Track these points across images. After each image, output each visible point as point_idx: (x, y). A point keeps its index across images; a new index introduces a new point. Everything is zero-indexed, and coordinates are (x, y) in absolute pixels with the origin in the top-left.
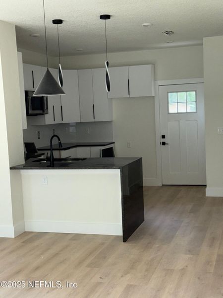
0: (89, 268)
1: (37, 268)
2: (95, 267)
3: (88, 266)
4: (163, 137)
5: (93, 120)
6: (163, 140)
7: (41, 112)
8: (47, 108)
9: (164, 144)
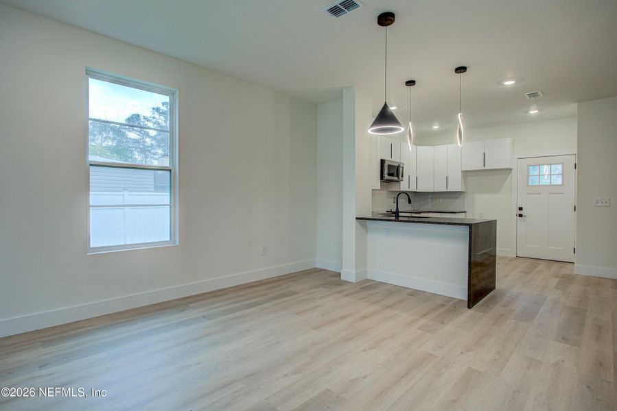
0: (421, 331)
1: (364, 318)
2: (428, 331)
3: (419, 329)
4: (521, 209)
5: (446, 191)
6: (521, 212)
7: (396, 178)
8: (402, 176)
9: (521, 216)
